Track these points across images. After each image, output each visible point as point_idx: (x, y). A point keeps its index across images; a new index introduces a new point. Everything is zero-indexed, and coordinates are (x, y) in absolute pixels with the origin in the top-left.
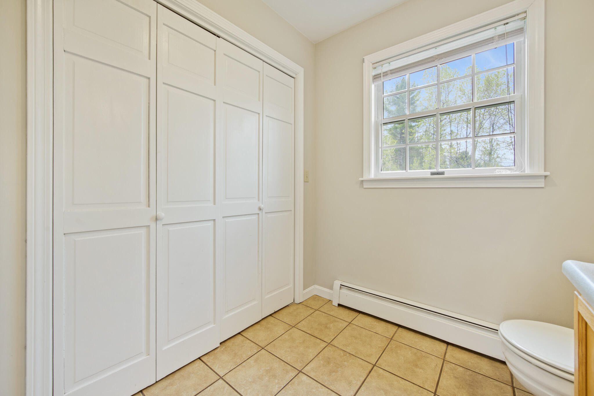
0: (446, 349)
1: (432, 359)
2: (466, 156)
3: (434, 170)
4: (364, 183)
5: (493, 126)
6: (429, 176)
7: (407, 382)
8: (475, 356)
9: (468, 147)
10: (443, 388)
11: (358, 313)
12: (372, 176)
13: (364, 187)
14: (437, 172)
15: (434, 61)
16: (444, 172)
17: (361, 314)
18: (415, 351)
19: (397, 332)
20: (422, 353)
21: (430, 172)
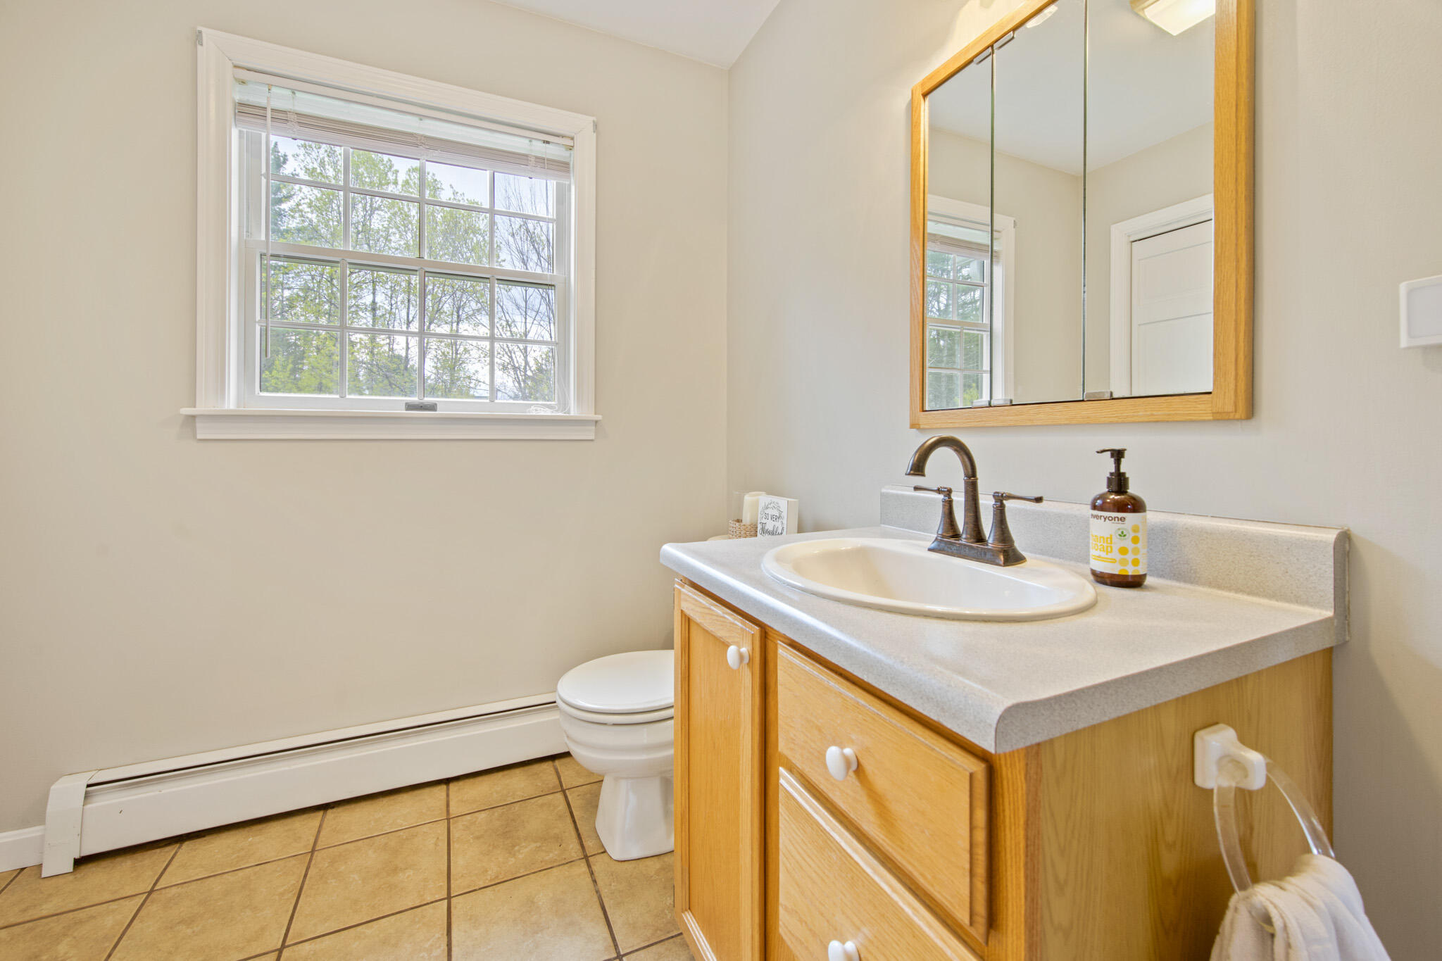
0: (448, 795)
1: (424, 832)
2: (406, 368)
3: (414, 399)
4: (198, 425)
5: (458, 312)
6: (402, 411)
7: (384, 920)
8: (500, 774)
9: (410, 346)
10: (460, 875)
11: (178, 845)
12: (231, 403)
13: (199, 437)
14: (422, 403)
15: (417, 146)
16: (436, 404)
17: (187, 843)
18: (383, 840)
19: (324, 826)
20: (399, 836)
21: (404, 402)
